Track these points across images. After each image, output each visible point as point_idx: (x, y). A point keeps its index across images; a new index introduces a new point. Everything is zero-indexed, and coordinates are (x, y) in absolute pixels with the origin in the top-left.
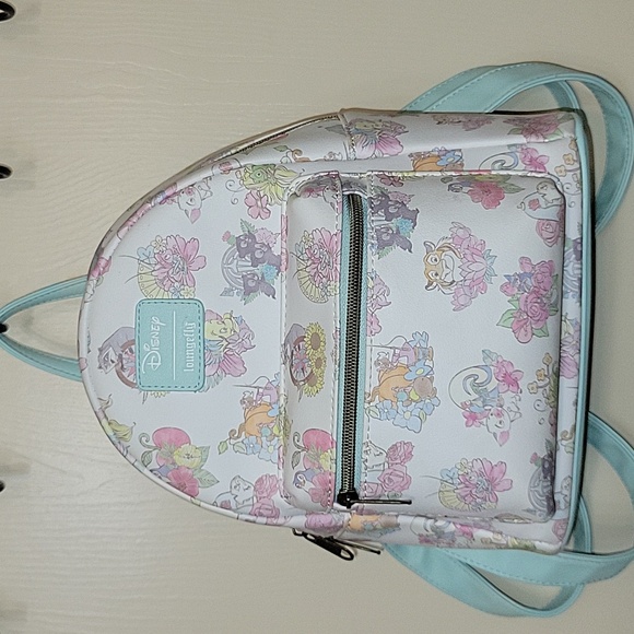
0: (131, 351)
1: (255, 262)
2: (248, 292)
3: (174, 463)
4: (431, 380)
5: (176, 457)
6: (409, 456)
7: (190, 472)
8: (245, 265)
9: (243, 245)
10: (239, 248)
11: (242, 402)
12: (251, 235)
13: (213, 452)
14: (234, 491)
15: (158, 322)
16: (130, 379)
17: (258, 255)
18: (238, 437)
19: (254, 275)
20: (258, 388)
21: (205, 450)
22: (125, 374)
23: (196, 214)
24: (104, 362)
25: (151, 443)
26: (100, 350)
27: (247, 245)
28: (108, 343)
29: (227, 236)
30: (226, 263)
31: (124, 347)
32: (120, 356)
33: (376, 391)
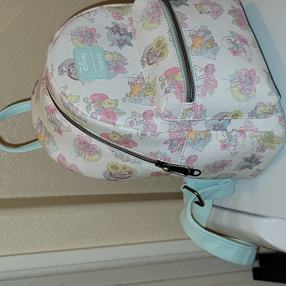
0: (73, 67)
1: (121, 35)
2: (120, 45)
3: (103, 108)
4: (214, 40)
5: (103, 105)
6: (214, 70)
7: (111, 110)
8: (117, 36)
9: (114, 30)
10: (113, 31)
11: (128, 83)
12: (117, 26)
13: (120, 102)
14: (134, 117)
15: (84, 54)
16: (75, 77)
17: (122, 32)
18: (130, 97)
19: (122, 39)
20: (134, 78)
21: (116, 101)
22: (72, 76)
23: (92, 20)
24: (61, 72)
25: (90, 101)
26: (59, 68)
27: (116, 29)
28: (62, 65)
29: (107, 28)
30: (108, 36)
31: (70, 66)
32: (69, 70)
33: (193, 45)
